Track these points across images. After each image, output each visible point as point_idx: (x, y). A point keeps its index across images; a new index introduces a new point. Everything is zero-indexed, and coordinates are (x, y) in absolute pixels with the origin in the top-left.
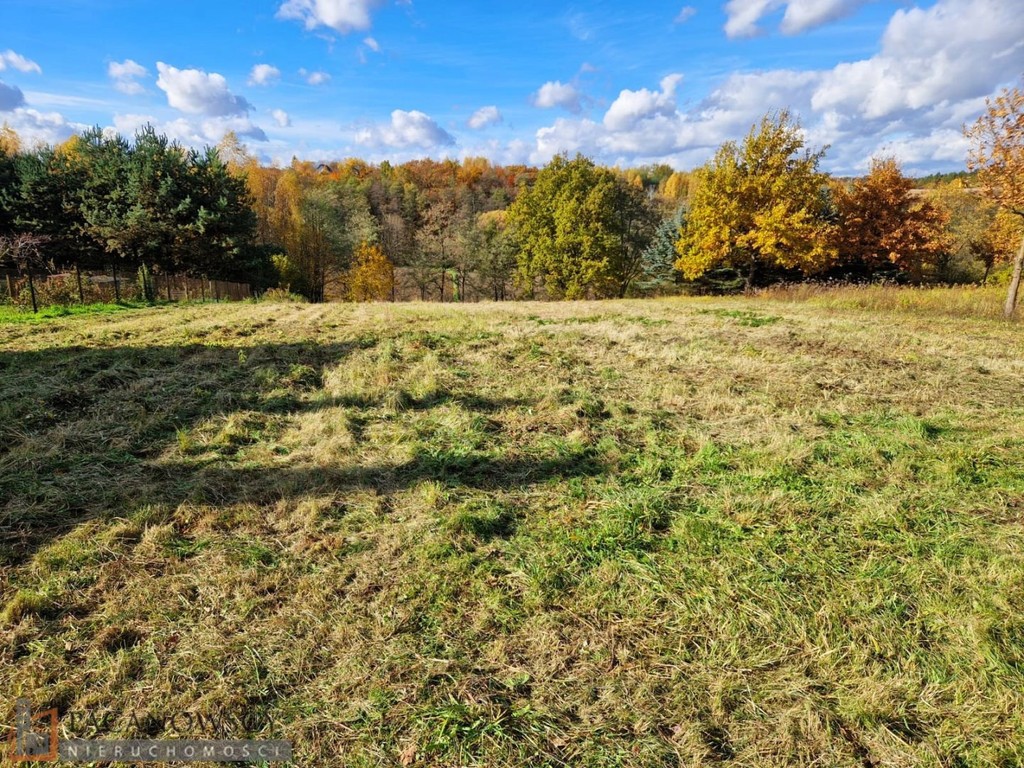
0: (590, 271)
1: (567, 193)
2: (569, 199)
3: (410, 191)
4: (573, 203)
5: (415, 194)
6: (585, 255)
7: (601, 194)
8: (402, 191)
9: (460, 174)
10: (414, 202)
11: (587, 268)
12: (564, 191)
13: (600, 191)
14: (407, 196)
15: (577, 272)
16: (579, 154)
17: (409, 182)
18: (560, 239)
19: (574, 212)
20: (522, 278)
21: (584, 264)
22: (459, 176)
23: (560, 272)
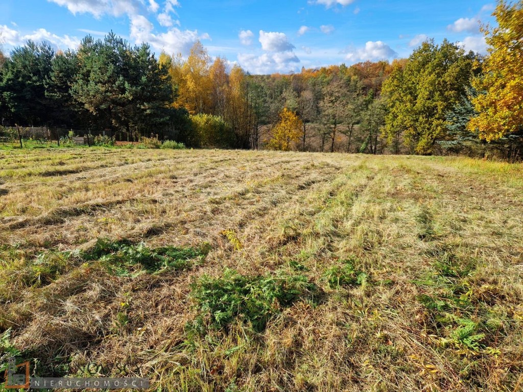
0: (439, 128)
1: (430, 70)
2: (430, 73)
3: (354, 80)
4: (433, 76)
5: (357, 81)
6: (437, 116)
7: (458, 69)
8: (350, 81)
9: (387, 69)
10: (355, 86)
11: (437, 126)
12: (428, 68)
13: (458, 66)
14: (352, 83)
15: (428, 129)
16: (446, 40)
17: (355, 75)
18: (419, 104)
19: (432, 83)
20: (387, 133)
21: (435, 123)
22: (386, 70)
23: (415, 129)
